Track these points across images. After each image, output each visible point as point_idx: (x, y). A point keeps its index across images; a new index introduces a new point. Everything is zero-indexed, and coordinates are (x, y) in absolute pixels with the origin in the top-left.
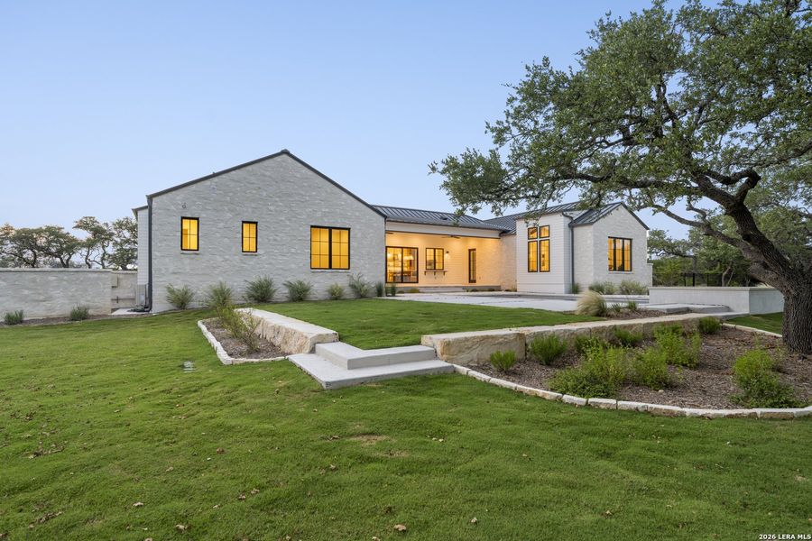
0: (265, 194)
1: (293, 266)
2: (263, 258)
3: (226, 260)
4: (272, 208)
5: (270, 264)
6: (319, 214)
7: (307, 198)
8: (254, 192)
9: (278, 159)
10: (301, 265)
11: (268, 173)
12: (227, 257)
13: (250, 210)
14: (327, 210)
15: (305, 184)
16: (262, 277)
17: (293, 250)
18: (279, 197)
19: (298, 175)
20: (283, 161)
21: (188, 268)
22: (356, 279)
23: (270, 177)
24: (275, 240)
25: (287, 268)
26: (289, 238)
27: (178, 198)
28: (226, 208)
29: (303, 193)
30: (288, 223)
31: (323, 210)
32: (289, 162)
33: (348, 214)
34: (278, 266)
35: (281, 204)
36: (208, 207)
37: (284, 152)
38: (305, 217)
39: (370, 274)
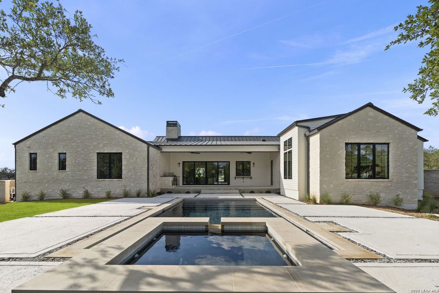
0: (70, 136)
1: (86, 177)
2: (69, 173)
3: (50, 175)
4: (74, 144)
5: (73, 176)
6: (101, 145)
7: (94, 136)
8: (64, 136)
9: (77, 116)
10: (90, 176)
11: (71, 125)
12: (50, 173)
13: (62, 146)
14: (106, 142)
15: (93, 128)
16: (68, 184)
17: (86, 168)
18: (78, 137)
19: (89, 123)
20: (80, 116)
23: (73, 126)
24: (75, 163)
25: (82, 179)
26: (83, 161)
27: (27, 143)
28: (49, 146)
29: (92, 134)
30: (82, 152)
31: (104, 143)
32: (84, 116)
33: (121, 143)
34: (77, 178)
35: (79, 141)
36: (41, 147)
37: (80, 111)
38: (92, 147)
39: (136, 182)
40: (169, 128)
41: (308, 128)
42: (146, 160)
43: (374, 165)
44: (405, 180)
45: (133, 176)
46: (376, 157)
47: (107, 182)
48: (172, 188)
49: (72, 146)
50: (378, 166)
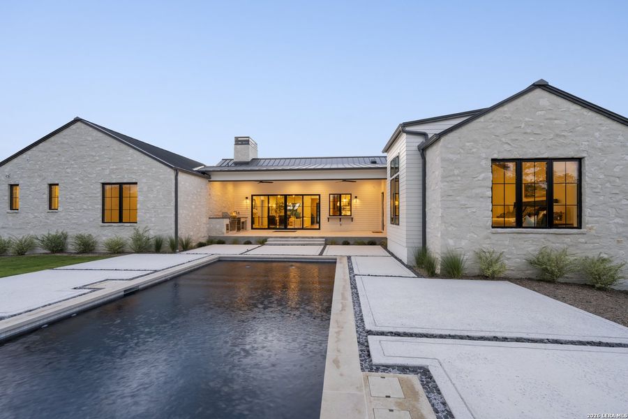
0: (63, 159)
1: (85, 221)
2: (62, 214)
3: (36, 217)
4: (69, 170)
5: (67, 219)
6: (107, 172)
7: (97, 158)
8: (56, 158)
9: (73, 127)
10: (91, 219)
11: (66, 141)
12: (36, 214)
13: (53, 174)
14: (115, 167)
15: (96, 146)
16: (60, 231)
17: (85, 207)
18: (74, 160)
19: (90, 139)
20: (78, 128)
21: (11, 224)
22: (141, 232)
23: (68, 144)
24: (71, 198)
25: (80, 223)
26: (82, 196)
27: (6, 170)
28: (36, 174)
29: (94, 154)
30: (81, 182)
31: (111, 168)
32: (83, 127)
33: (135, 168)
34: (73, 221)
35: (76, 166)
36: (24, 176)
37: (77, 120)
38: (95, 175)
39: (157, 228)
40: (238, 146)
41: (424, 135)
42: (173, 194)
43: (550, 200)
44: (614, 230)
45: (153, 219)
46: (555, 186)
47: (115, 228)
48: (226, 235)
49: (68, 173)
50: (557, 201)
